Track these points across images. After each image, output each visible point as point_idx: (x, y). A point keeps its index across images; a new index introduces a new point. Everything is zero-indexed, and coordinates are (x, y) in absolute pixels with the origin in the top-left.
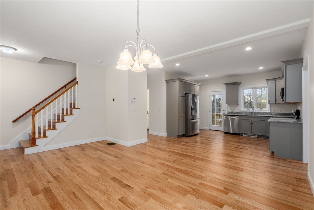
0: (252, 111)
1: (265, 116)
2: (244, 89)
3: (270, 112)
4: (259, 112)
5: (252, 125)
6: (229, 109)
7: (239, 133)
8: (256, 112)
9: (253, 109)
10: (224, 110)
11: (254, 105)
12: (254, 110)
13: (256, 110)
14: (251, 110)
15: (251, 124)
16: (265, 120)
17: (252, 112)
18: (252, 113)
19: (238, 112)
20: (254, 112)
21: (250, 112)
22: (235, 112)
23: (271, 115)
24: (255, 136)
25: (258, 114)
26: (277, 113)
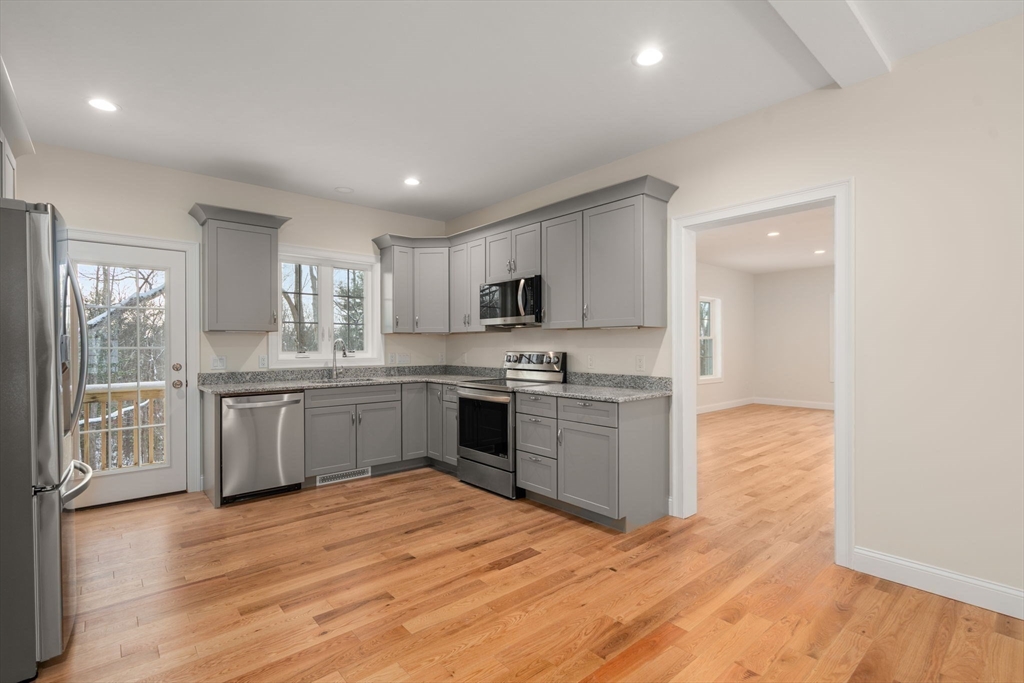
1: (402, 384)
3: (383, 363)
4: (350, 368)
5: (360, 427)
6: (214, 356)
7: (306, 480)
10: (177, 368)
11: (327, 335)
14: (316, 359)
16: (401, 399)
22: (247, 374)
23: (387, 375)
24: (363, 472)
25: (348, 377)
26: (404, 368)
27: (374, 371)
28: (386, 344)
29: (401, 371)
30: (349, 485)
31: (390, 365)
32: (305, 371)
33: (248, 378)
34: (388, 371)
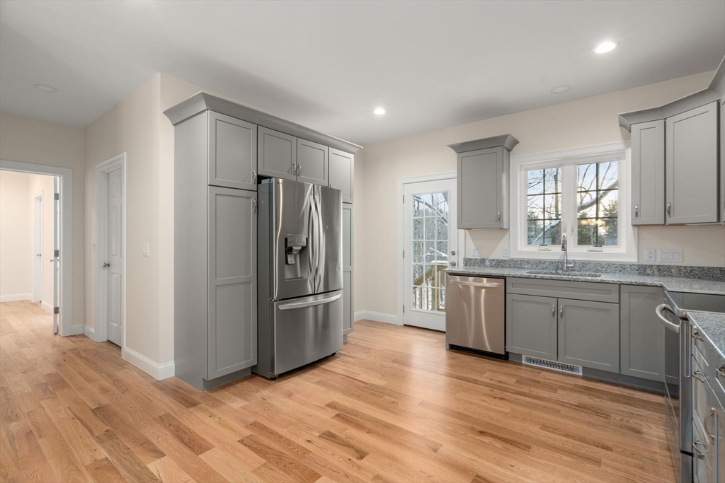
0: (557, 258)
1: (620, 284)
2: (527, 170)
3: (634, 260)
4: (589, 263)
5: (561, 322)
6: (473, 247)
7: (507, 353)
8: (575, 262)
9: (564, 248)
10: (453, 254)
11: (569, 229)
12: (568, 251)
13: (578, 253)
14: (554, 252)
15: (557, 315)
16: (619, 303)
17: (558, 262)
18: (558, 265)
19: (504, 261)
20: (568, 262)
21: (552, 262)
22: (493, 260)
23: (640, 274)
24: (572, 369)
25: (586, 270)
26: (669, 267)
27: (622, 268)
28: (639, 238)
29: (663, 271)
30: (544, 373)
31: (645, 261)
32: (540, 262)
33: (494, 264)
34: (642, 269)
